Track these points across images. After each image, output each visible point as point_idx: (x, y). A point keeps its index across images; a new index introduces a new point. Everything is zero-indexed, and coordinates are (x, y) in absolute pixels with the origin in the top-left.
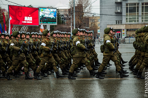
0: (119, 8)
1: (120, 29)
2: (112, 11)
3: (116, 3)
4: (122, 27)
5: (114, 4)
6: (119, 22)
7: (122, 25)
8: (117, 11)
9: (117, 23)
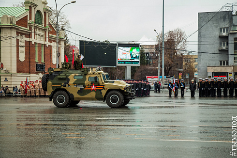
0: (224, 44)
1: (226, 73)
2: (215, 48)
3: (221, 37)
4: (229, 70)
5: (217, 38)
6: (224, 63)
7: (228, 66)
8: (221, 48)
9: (221, 64)
